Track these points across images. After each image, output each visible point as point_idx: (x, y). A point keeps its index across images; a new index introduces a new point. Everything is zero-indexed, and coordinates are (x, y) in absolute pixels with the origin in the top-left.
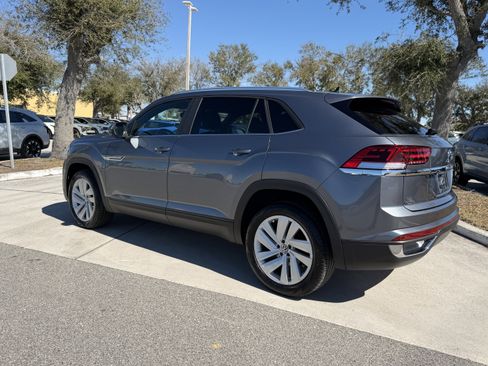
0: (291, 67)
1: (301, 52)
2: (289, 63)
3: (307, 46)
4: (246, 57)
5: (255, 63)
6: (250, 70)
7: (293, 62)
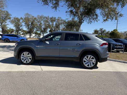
0: (22, 19)
1: (25, 15)
2: (22, 18)
3: (26, 14)
4: (8, 15)
5: (11, 16)
6: (9, 18)
7: (23, 18)
